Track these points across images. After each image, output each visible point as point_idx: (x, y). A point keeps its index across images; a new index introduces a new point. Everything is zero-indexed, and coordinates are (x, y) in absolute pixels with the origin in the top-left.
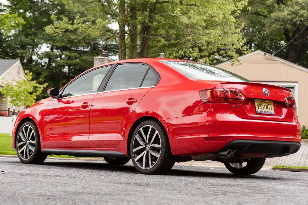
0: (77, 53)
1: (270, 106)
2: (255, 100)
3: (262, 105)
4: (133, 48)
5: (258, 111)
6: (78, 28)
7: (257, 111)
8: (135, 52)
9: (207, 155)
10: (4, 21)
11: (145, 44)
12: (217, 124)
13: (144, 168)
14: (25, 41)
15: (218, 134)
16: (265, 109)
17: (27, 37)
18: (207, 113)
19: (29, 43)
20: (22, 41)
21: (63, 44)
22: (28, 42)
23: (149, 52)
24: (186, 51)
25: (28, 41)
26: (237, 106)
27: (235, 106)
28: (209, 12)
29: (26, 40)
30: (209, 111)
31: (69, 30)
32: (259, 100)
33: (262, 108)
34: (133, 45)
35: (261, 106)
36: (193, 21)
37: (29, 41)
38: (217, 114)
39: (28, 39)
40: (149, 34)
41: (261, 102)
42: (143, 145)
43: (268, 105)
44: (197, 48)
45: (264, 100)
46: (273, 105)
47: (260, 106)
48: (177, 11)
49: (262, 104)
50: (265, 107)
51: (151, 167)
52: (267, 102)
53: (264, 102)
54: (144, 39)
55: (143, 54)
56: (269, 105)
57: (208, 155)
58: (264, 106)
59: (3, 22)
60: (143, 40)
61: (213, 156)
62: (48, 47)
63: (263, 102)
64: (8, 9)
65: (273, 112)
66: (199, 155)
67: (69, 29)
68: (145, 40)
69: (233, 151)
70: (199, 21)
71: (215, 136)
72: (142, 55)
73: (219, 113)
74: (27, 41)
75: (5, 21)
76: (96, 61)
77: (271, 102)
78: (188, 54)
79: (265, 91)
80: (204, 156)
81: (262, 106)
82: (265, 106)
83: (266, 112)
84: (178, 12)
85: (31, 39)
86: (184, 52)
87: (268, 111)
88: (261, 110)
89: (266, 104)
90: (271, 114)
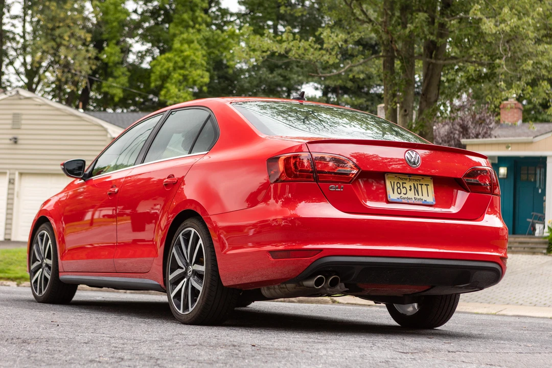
0: (365, 99)
1: (424, 187)
2: (386, 177)
3: (404, 185)
4: (407, 84)
5: (391, 198)
6: (290, 50)
7: (388, 198)
8: (412, 93)
9: (284, 286)
10: (227, 42)
11: (432, 76)
12: (297, 224)
13: (181, 312)
14: (268, 78)
15: (298, 244)
16: (411, 194)
17: (272, 71)
18: (282, 201)
19: (276, 81)
20: (263, 79)
21: (339, 82)
22: (273, 80)
23: (440, 91)
24: (525, 88)
25: (274, 77)
26: (339, 187)
27: (333, 187)
28: (537, 9)
29: (270, 76)
30: (285, 199)
31: (277, 54)
32: (396, 175)
33: (404, 191)
34: (407, 79)
35: (401, 187)
36: (504, 28)
37: (276, 79)
38: (300, 203)
39: (273, 75)
40: (440, 57)
41: (402, 179)
42: (183, 267)
43: (419, 186)
44: (546, 83)
45: (410, 175)
46: (432, 185)
47: (398, 188)
48: (475, 10)
49: (403, 183)
50: (410, 190)
51: (191, 309)
52: (416, 180)
53: (410, 180)
54: (431, 67)
55: (428, 96)
56: (421, 185)
57: (286, 288)
58: (408, 188)
59: (225, 44)
60: (428, 69)
61: (295, 288)
62: (317, 89)
63: (406, 179)
64: (238, 21)
65: (431, 199)
66: (273, 287)
67: (276, 52)
68: (433, 69)
69: (327, 278)
70: (521, 27)
71: (294, 247)
72: (426, 97)
73: (304, 202)
74: (271, 78)
75: (229, 43)
76: (380, 112)
77: (429, 179)
78: (528, 93)
79: (409, 157)
80: (281, 288)
81: (403, 187)
82: (413, 187)
83: (413, 199)
84: (476, 12)
85: (280, 75)
86: (521, 89)
87: (418, 197)
88: (399, 196)
89: (414, 184)
90: (426, 203)
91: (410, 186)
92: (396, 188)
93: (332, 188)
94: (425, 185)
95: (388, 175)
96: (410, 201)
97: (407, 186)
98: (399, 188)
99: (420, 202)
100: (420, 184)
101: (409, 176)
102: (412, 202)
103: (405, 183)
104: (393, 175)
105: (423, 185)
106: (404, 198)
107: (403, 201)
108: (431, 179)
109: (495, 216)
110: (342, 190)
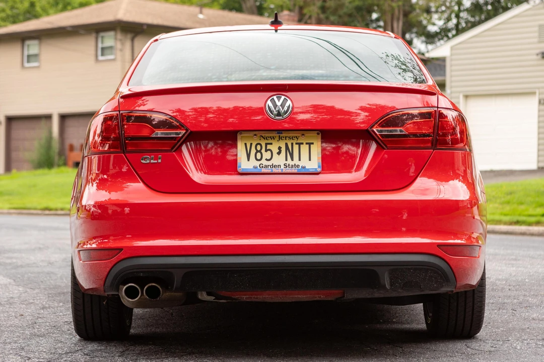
1: (305, 148)
2: (239, 137)
3: (269, 147)
5: (242, 167)
7: (238, 168)
16: (279, 160)
26: (156, 159)
32: (255, 133)
33: (267, 155)
35: (263, 151)
41: (266, 138)
43: (296, 147)
45: (280, 131)
46: (320, 143)
47: (257, 151)
49: (266, 144)
50: (279, 153)
53: (280, 138)
56: (300, 144)
58: (275, 151)
63: (273, 138)
65: (314, 164)
77: (314, 134)
81: (267, 150)
82: (283, 150)
83: (283, 167)
87: (292, 163)
88: (257, 164)
89: (286, 144)
90: (303, 171)
91: (280, 148)
92: (253, 151)
93: (145, 159)
94: (307, 144)
95: (241, 134)
96: (275, 170)
97: (274, 148)
98: (260, 151)
99: (294, 170)
100: (296, 144)
101: (278, 133)
102: (279, 171)
103: (271, 144)
104: (252, 134)
105: (302, 144)
106: (266, 166)
107: (264, 170)
108: (318, 134)
109: (457, 180)
110: (160, 161)
